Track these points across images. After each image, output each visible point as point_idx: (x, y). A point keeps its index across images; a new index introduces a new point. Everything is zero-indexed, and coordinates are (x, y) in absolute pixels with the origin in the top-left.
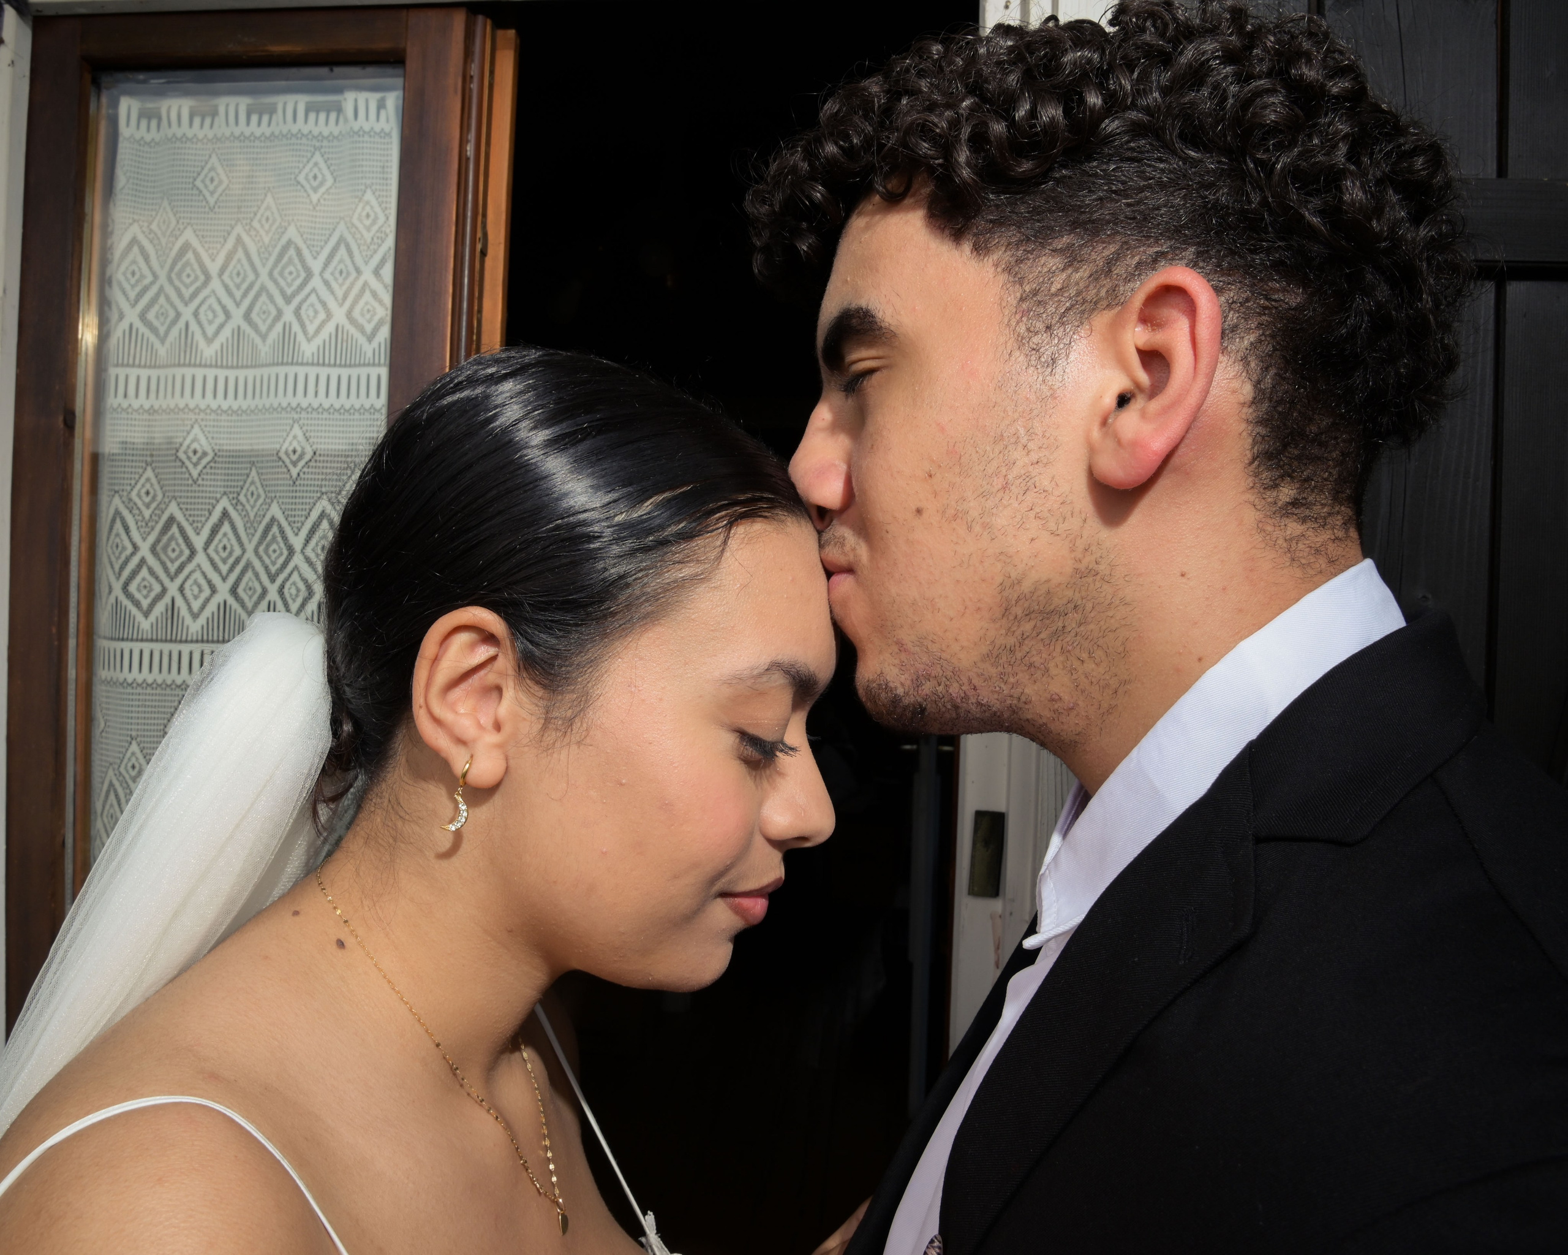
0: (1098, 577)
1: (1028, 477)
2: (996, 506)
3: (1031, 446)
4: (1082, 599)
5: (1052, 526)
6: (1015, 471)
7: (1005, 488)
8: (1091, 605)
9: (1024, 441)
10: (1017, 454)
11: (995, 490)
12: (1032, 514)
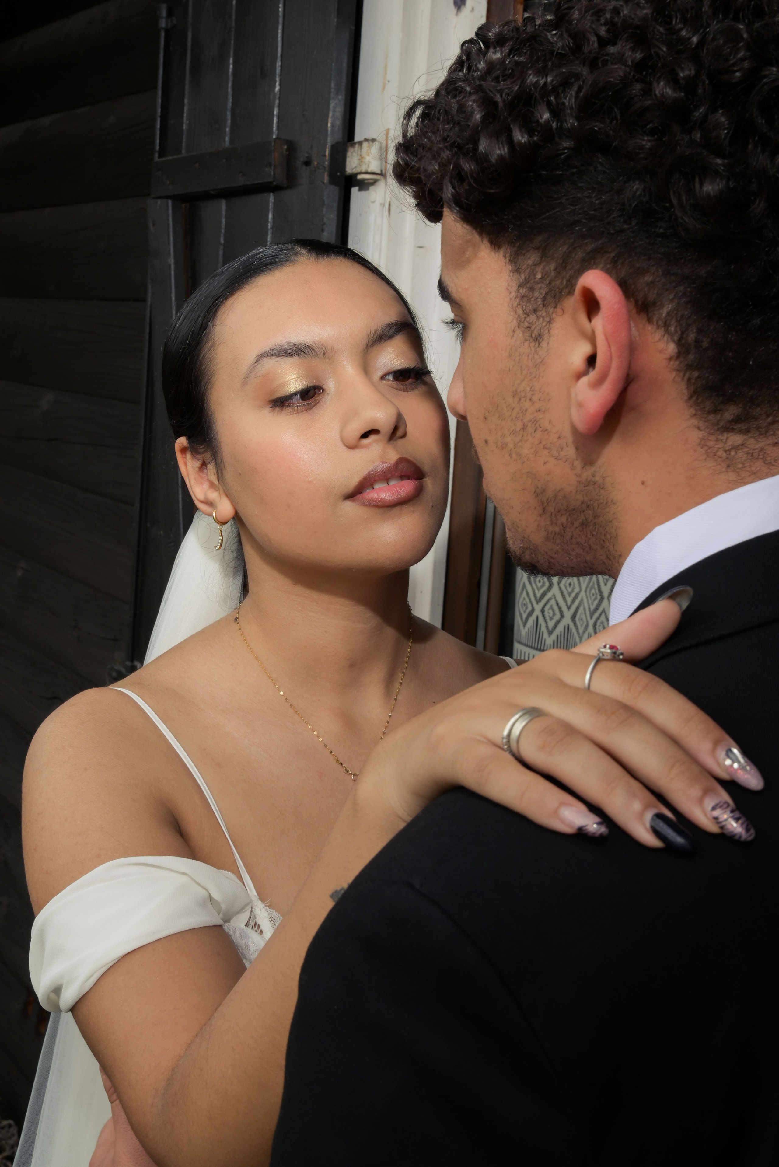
0: (596, 486)
1: (535, 421)
2: (520, 441)
3: (535, 398)
4: (590, 501)
5: (555, 453)
6: (528, 417)
7: (524, 428)
8: (597, 505)
9: (529, 395)
10: (527, 404)
11: (518, 430)
12: (541, 446)
